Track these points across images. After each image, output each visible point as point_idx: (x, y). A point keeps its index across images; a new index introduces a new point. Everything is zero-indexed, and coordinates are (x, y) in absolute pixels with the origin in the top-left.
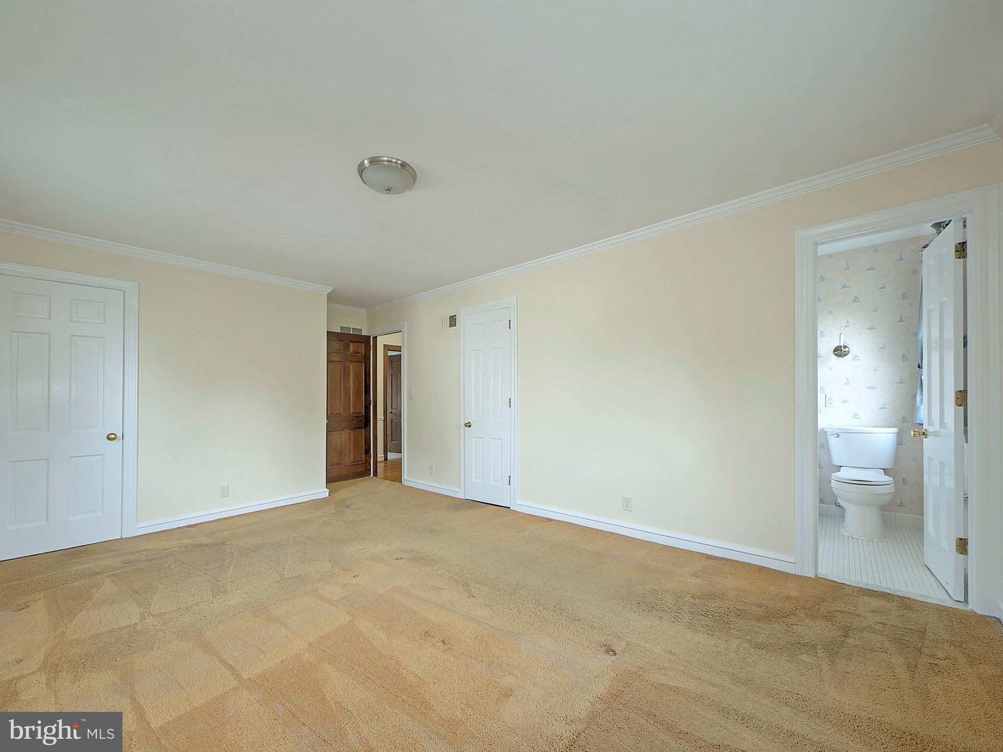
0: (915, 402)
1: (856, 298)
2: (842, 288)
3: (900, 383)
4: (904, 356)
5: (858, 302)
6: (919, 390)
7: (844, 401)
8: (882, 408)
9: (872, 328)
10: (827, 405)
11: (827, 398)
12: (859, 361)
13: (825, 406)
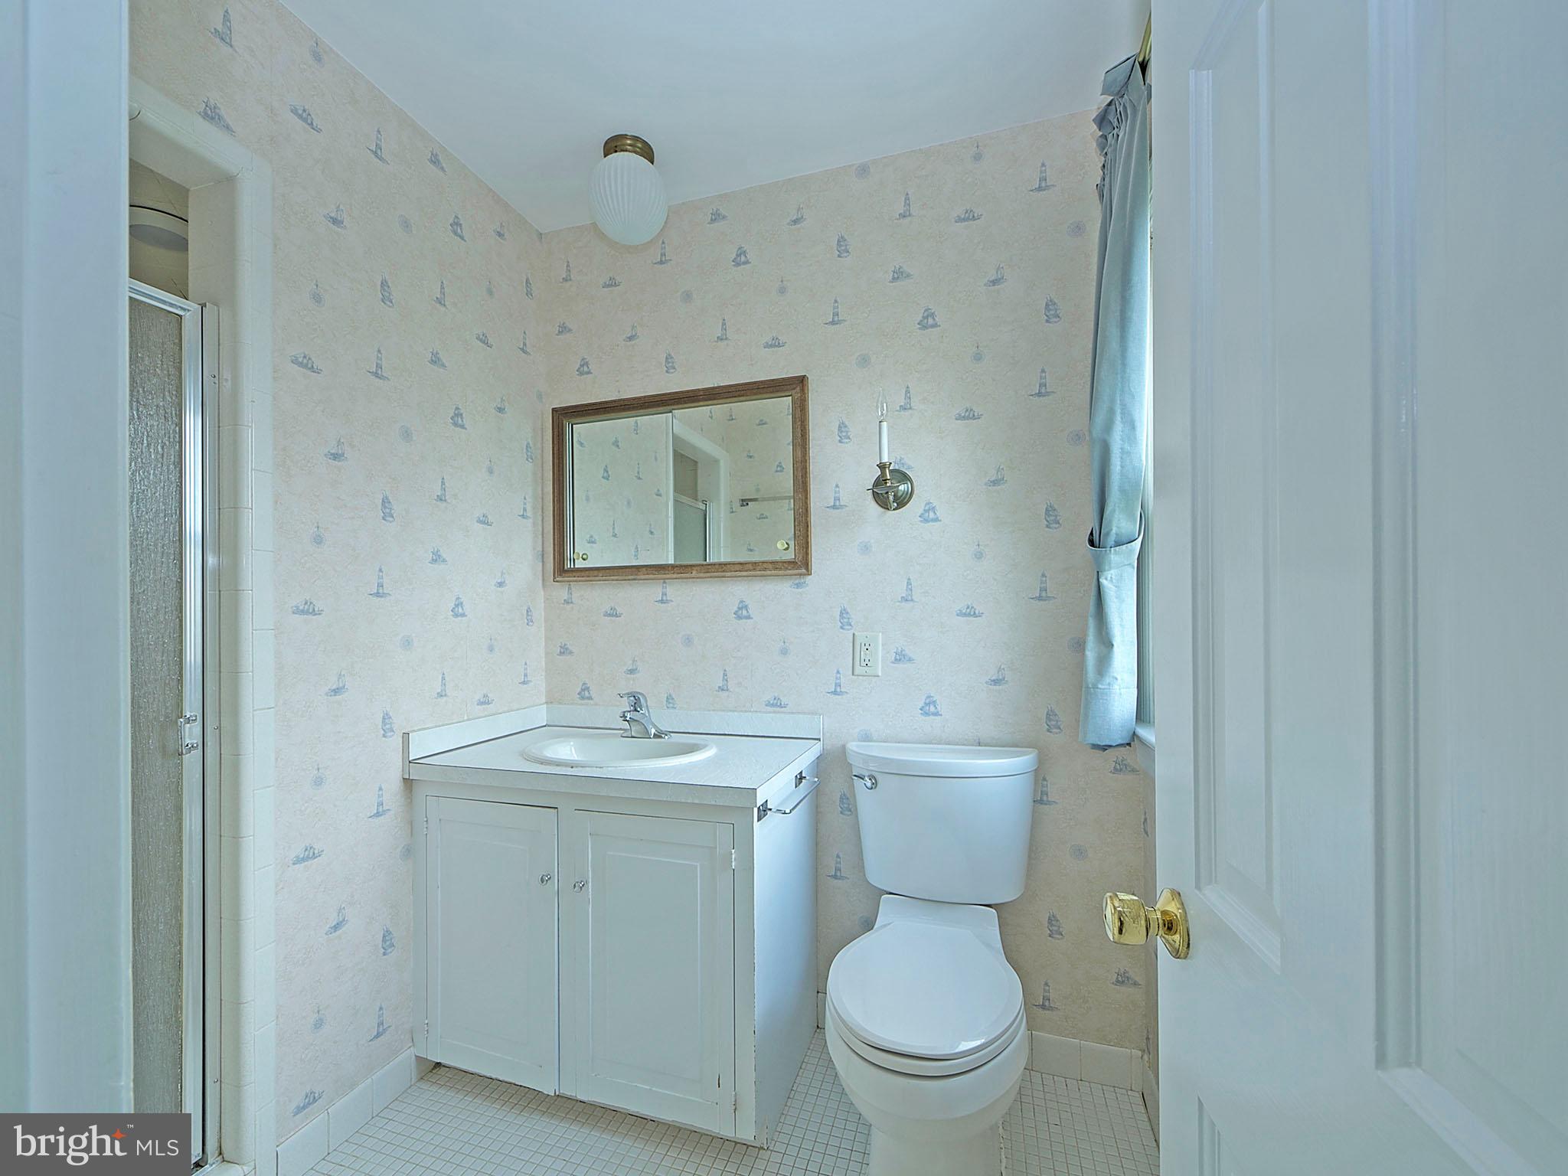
0: (1081, 665)
1: (929, 314)
2: (894, 279)
3: (1040, 598)
4: (1050, 510)
5: (932, 326)
6: (1091, 624)
7: (901, 657)
8: (996, 682)
9: (969, 415)
10: (858, 670)
11: (857, 648)
12: (937, 524)
13: (853, 674)
